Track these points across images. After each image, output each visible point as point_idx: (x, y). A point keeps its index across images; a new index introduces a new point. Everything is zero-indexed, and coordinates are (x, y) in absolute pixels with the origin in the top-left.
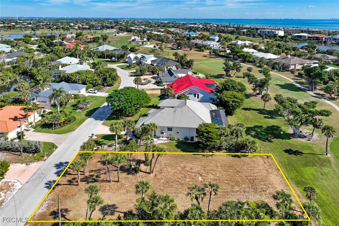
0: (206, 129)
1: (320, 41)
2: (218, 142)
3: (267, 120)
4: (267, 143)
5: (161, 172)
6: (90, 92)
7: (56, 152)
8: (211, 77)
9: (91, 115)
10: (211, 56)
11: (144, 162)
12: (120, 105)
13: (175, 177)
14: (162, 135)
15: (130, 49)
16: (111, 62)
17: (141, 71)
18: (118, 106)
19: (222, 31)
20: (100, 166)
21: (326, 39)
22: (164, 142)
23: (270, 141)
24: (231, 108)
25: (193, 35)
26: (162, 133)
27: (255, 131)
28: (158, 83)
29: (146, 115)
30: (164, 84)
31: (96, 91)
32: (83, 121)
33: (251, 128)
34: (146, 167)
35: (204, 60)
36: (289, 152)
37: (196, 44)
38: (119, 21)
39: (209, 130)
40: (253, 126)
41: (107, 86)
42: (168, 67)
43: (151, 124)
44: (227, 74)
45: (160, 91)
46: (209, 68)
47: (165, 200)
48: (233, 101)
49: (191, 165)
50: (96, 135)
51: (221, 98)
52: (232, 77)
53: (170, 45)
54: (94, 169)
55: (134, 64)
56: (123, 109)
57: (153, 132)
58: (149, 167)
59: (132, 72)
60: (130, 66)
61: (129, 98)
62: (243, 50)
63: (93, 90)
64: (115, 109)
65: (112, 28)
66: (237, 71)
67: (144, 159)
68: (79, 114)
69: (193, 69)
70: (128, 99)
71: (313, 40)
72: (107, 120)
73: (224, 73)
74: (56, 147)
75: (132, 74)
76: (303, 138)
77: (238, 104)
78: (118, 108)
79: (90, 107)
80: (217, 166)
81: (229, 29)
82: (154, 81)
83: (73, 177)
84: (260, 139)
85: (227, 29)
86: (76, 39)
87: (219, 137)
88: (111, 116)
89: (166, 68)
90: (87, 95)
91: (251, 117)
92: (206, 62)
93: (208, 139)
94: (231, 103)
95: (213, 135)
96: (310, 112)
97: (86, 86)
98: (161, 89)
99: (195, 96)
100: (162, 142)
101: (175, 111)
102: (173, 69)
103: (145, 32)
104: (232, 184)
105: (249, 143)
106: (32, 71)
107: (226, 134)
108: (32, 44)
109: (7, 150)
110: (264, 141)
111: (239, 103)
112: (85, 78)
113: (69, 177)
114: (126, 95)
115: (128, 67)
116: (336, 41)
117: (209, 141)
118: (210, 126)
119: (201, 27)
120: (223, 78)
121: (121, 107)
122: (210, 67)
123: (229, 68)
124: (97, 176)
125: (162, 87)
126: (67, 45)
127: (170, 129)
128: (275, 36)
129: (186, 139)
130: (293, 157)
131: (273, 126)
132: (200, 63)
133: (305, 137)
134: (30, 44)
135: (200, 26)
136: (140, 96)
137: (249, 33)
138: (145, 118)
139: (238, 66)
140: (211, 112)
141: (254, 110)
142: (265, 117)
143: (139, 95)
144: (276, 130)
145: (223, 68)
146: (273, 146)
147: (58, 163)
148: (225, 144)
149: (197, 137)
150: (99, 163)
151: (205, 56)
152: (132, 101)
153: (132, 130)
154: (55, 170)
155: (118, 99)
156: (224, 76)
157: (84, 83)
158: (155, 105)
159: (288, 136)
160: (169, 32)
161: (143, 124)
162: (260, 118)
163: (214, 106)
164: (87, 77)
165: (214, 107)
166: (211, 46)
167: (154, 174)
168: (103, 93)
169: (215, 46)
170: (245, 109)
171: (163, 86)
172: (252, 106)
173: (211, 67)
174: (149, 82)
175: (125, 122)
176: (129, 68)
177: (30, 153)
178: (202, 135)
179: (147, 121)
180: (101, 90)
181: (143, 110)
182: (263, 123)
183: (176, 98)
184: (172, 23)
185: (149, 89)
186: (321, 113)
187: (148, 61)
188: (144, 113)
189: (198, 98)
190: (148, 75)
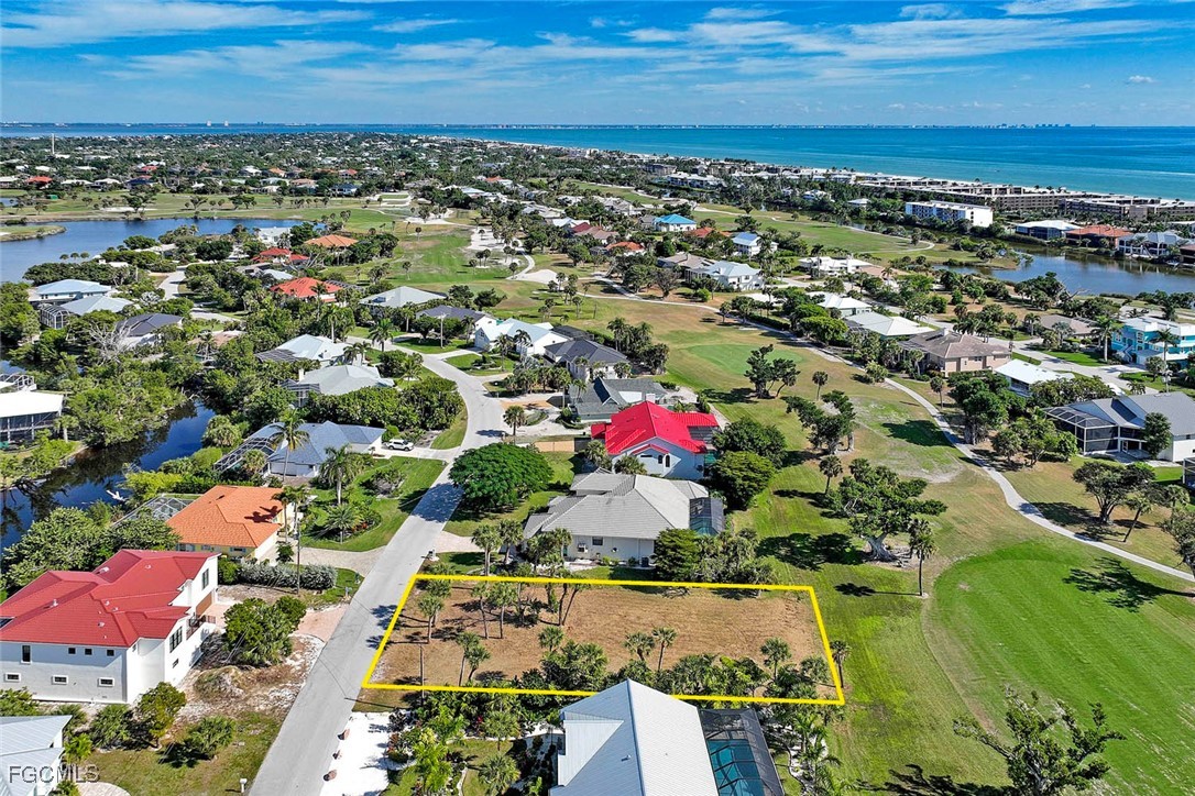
0: (672, 541)
1: (1104, 250)
2: (695, 567)
3: (826, 520)
4: (808, 571)
5: (579, 623)
6: (395, 446)
7: (363, 587)
8: (714, 397)
9: (412, 509)
10: (727, 320)
11: (545, 606)
12: (484, 487)
13: (607, 632)
14: (580, 554)
15: (476, 296)
16: (427, 345)
17: (518, 382)
18: (479, 489)
19: (783, 201)
20: (459, 612)
21: (1122, 243)
22: (586, 569)
23: (814, 568)
24: (740, 493)
25: (678, 225)
26: (582, 550)
27: (789, 545)
28: (567, 420)
29: (544, 510)
30: (582, 422)
31: (410, 445)
32: (397, 524)
33: (783, 539)
34: (550, 615)
35: (702, 335)
36: (846, 589)
37: (684, 272)
38: (415, 148)
39: (678, 543)
40: (787, 535)
41: (433, 429)
42: (594, 371)
43: (558, 530)
44: (758, 390)
45: (573, 442)
46: (712, 367)
47: (589, 651)
48: (746, 478)
49: (639, 612)
50: (437, 555)
51: (718, 469)
52: (773, 397)
53: (600, 273)
54: (449, 618)
55: (494, 352)
56: (491, 497)
57: (562, 547)
58: (557, 614)
59: (493, 380)
60: (485, 362)
61: (505, 470)
62: (821, 304)
63: (401, 441)
64: (473, 495)
65: (398, 186)
66: (786, 384)
67: (546, 602)
68: (387, 507)
69: (665, 369)
70: (502, 473)
71: (1083, 245)
72: (452, 519)
73: (753, 386)
74: (362, 579)
75: (495, 389)
76: (889, 561)
77: (756, 485)
78: (480, 494)
79: (406, 487)
80: (690, 614)
81: (808, 193)
82: (555, 412)
83: (413, 631)
84: (794, 564)
85: (801, 196)
86: (294, 253)
87: (698, 558)
88: (460, 511)
89: (588, 373)
90: (388, 454)
91: (791, 512)
92: (707, 343)
93: (676, 561)
94: (740, 481)
95: (686, 553)
96: (902, 505)
97: (383, 431)
98: (576, 439)
99: (660, 462)
100: (581, 568)
101: (609, 502)
102: (609, 377)
103: (516, 212)
104: (713, 643)
105: (758, 569)
106: (218, 382)
107: (712, 552)
108: (160, 271)
109: (266, 583)
110: (803, 568)
111: (758, 482)
112: (380, 409)
113: (404, 632)
114: (497, 462)
115: (478, 363)
116: (1153, 253)
117: (677, 565)
118: (681, 535)
119: (711, 183)
120: (747, 402)
121: (486, 492)
122: (714, 365)
123: (763, 374)
124: (459, 630)
125: (580, 432)
126: (283, 282)
127: (598, 542)
128: (960, 227)
129: (633, 562)
130: (851, 599)
131: (835, 535)
132: (689, 349)
133: (894, 559)
134: (153, 271)
135: (709, 178)
136: (528, 465)
137: (874, 211)
138: (542, 516)
139: (788, 370)
140: (693, 502)
141: (803, 495)
142: (824, 514)
143: (526, 462)
144: (836, 544)
145: (748, 374)
146: (817, 578)
147: (377, 607)
148: (709, 572)
149: (653, 557)
150: (458, 608)
151: (709, 321)
152: (512, 478)
153: (517, 544)
154: (375, 620)
155: (478, 473)
156: (751, 394)
157: (375, 423)
158: (562, 483)
159: (859, 557)
160: (596, 214)
161: (540, 532)
162: (809, 517)
163: (702, 488)
164: (383, 408)
165: (701, 491)
166: (731, 281)
167: (566, 626)
168: (428, 449)
169: (743, 281)
170: (782, 493)
171: (582, 427)
172: (801, 486)
173: (719, 363)
174: (543, 415)
175: (503, 526)
176: (483, 368)
177: (312, 589)
178: (664, 553)
179: (549, 524)
180: (422, 441)
181: (537, 499)
182: (812, 527)
183: (613, 471)
184: (612, 161)
185: (545, 438)
186: (922, 509)
187: (535, 344)
188: (539, 506)
189: (668, 465)
190: (539, 391)
